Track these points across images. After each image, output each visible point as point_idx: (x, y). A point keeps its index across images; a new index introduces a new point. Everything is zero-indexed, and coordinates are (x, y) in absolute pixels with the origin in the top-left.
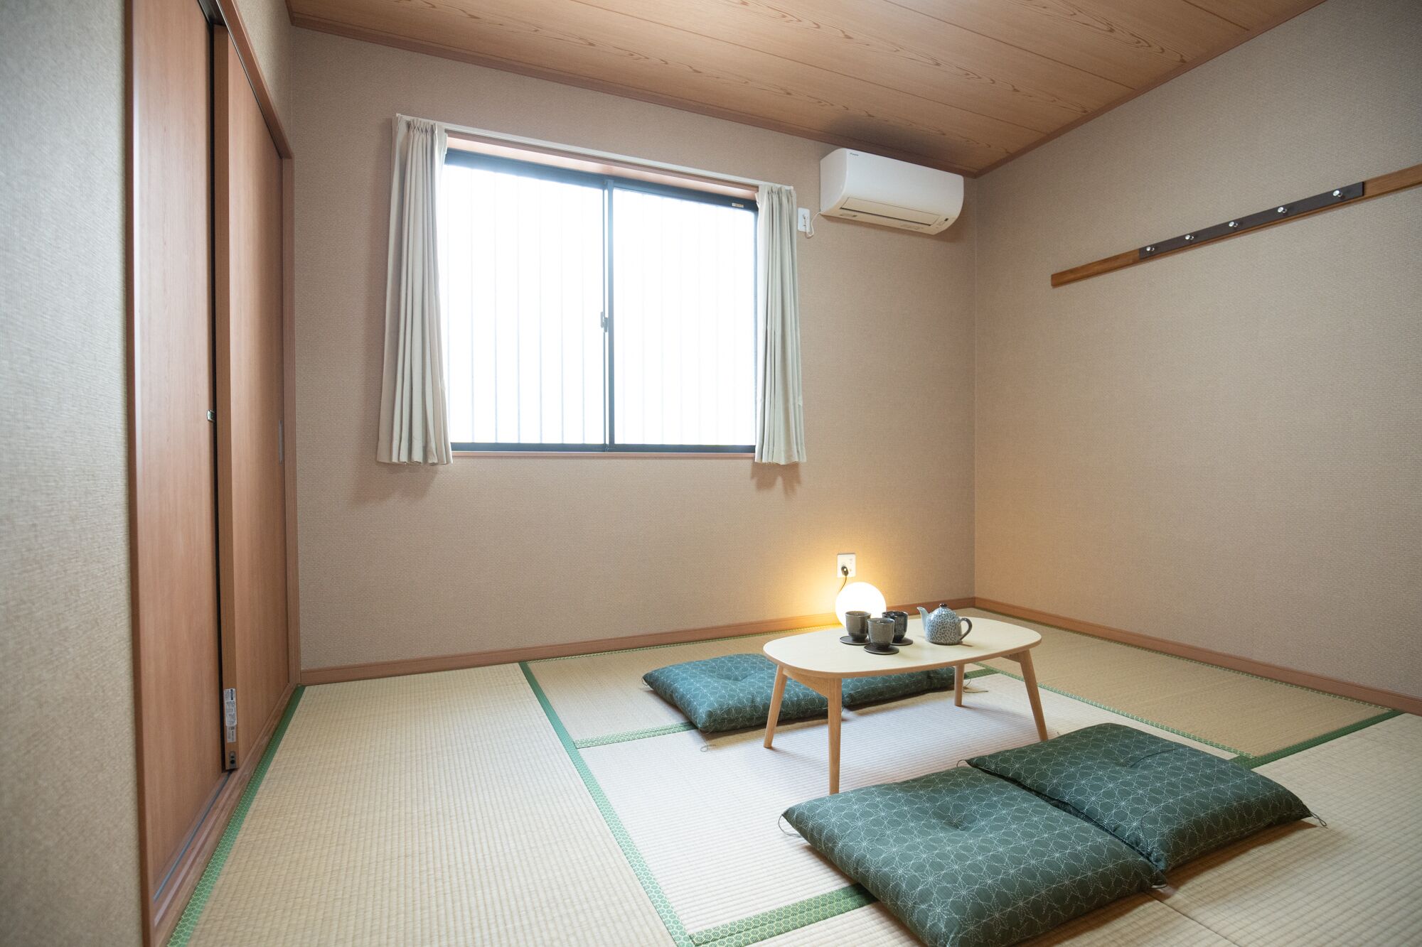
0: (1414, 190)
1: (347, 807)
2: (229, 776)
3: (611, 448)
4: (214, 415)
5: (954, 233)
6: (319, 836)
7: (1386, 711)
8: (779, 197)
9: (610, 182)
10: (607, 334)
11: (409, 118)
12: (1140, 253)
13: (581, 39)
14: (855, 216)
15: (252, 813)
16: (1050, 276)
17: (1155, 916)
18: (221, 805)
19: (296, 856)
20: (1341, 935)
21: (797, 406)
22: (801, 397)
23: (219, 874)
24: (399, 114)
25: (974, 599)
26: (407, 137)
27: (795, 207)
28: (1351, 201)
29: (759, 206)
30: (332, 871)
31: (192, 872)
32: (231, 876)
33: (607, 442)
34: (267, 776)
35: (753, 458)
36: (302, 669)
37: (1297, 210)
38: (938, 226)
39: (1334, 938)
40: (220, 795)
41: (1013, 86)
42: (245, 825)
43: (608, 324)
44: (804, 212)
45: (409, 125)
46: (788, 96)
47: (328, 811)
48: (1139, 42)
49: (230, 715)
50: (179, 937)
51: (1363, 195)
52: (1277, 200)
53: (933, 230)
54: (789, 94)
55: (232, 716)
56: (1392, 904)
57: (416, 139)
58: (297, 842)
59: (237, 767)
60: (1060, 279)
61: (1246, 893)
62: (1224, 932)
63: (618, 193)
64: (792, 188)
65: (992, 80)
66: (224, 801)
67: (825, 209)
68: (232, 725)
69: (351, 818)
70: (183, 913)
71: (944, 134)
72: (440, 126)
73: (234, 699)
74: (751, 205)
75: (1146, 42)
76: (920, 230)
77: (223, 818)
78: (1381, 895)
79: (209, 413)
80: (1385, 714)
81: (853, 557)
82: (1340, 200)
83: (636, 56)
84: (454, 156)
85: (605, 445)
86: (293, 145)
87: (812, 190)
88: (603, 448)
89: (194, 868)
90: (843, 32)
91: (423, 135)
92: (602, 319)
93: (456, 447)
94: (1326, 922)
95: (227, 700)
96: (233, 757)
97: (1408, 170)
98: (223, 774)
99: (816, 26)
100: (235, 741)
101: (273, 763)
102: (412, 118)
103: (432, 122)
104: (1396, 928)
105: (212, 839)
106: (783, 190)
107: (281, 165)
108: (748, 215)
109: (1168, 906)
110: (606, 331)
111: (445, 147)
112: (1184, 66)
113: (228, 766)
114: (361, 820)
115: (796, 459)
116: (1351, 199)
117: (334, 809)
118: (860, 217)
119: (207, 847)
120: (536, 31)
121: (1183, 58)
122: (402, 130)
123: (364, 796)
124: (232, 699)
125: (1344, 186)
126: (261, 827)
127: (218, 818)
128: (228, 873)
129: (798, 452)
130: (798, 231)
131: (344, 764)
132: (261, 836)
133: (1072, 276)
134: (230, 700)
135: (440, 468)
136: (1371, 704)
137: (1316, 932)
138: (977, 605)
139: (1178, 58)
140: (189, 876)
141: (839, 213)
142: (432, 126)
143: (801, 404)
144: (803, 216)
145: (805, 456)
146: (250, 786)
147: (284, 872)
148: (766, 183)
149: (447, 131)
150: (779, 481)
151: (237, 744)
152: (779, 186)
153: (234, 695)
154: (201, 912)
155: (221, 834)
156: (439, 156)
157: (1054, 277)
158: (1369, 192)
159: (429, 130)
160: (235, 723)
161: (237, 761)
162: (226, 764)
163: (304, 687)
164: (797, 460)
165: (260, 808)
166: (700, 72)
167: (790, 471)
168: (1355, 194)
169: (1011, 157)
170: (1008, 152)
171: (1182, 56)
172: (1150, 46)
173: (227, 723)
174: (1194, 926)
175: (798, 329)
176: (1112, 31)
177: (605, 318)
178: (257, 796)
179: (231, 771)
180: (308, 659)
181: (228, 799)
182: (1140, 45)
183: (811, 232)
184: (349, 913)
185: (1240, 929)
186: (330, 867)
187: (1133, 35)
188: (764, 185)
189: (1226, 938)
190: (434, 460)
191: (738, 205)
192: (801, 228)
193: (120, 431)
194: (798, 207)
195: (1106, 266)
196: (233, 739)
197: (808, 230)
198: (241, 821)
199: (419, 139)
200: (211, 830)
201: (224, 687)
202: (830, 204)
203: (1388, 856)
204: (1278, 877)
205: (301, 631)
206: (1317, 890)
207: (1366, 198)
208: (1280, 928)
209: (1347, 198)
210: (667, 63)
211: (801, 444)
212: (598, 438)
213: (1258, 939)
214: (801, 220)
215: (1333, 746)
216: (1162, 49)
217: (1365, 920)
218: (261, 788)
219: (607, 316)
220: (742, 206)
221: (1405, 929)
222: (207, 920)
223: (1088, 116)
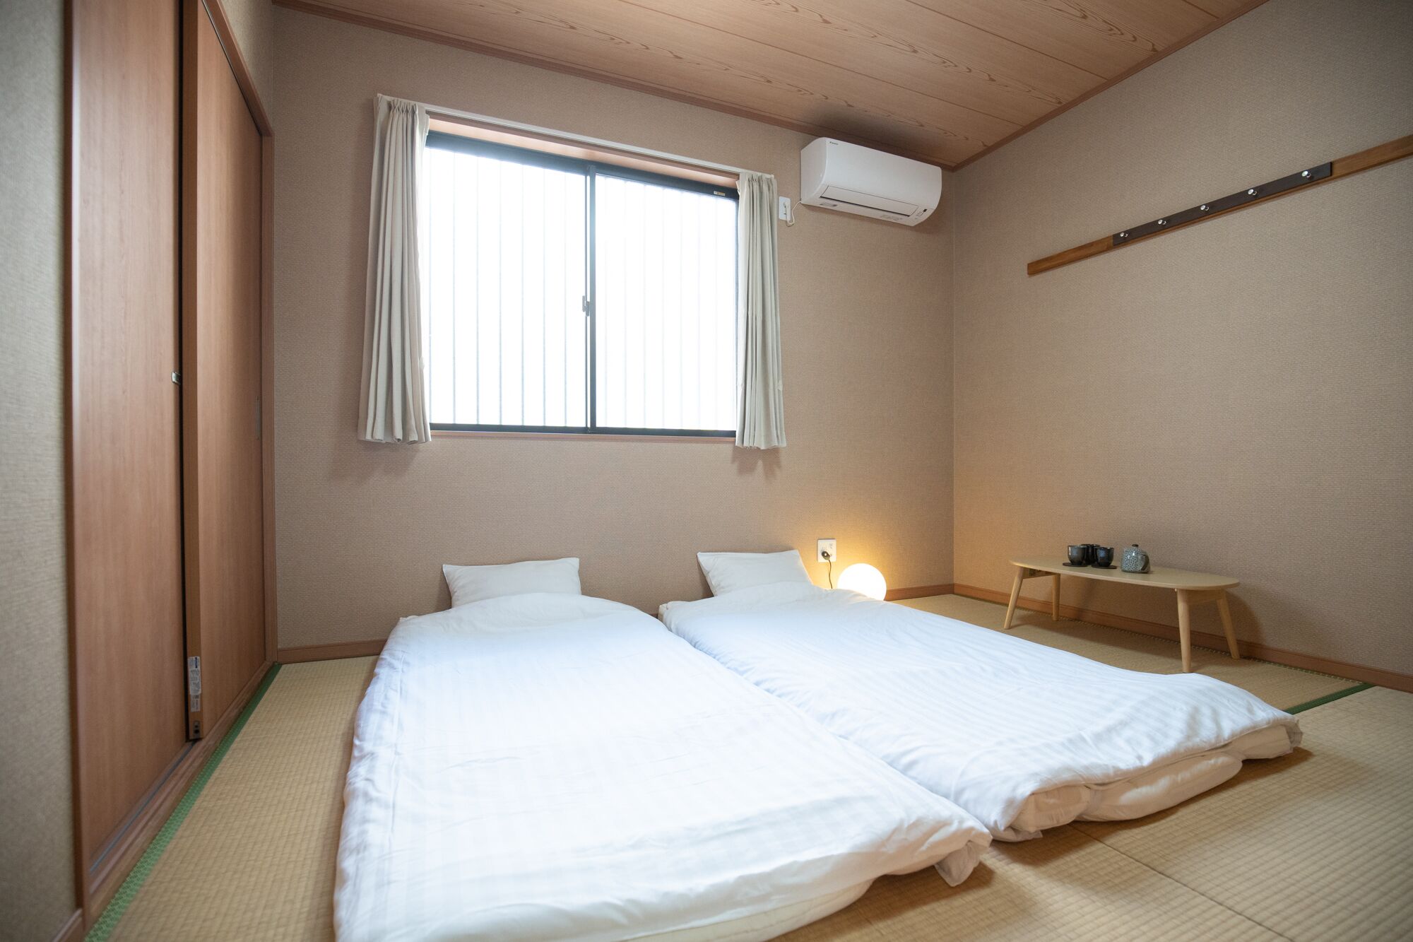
0: (1381, 169)
1: (311, 775)
2: (193, 745)
3: (593, 430)
4: (180, 378)
5: (934, 224)
6: (279, 802)
7: (1357, 684)
8: (760, 185)
9: (592, 167)
10: (589, 318)
11: (389, 98)
12: (1113, 239)
13: (561, 21)
14: (835, 205)
15: (213, 780)
16: (1026, 264)
17: (1130, 874)
18: (181, 772)
19: (253, 821)
20: (1319, 890)
21: (776, 390)
22: (781, 382)
23: (171, 838)
24: (381, 95)
25: (953, 585)
26: (388, 116)
27: (775, 195)
28: (1319, 181)
29: (739, 193)
30: (288, 835)
31: (141, 835)
32: (184, 840)
33: (589, 426)
34: (234, 746)
35: (735, 442)
36: (279, 647)
37: (1267, 192)
38: (917, 217)
39: (1313, 894)
40: (181, 764)
41: (989, 75)
42: (204, 792)
43: (590, 308)
44: (784, 202)
45: (390, 107)
46: (769, 84)
47: (291, 779)
48: (1111, 30)
49: (194, 683)
50: (121, 898)
51: (1331, 175)
52: (1247, 181)
53: (912, 222)
54: (769, 81)
55: (197, 685)
56: (1369, 861)
57: (396, 119)
58: (256, 808)
59: (201, 737)
60: (1036, 268)
61: (1222, 851)
62: (1202, 889)
63: (600, 179)
64: (773, 176)
65: (968, 68)
66: (184, 768)
67: (806, 199)
68: (197, 694)
69: (315, 786)
70: (128, 875)
71: (922, 126)
72: (421, 107)
73: (199, 668)
74: (732, 193)
75: (1119, 30)
76: (899, 222)
77: (181, 784)
78: (1359, 852)
79: (174, 375)
80: (1357, 687)
81: (834, 542)
82: (1308, 181)
83: (617, 40)
84: (435, 139)
85: (586, 428)
86: (272, 122)
87: (792, 181)
88: (584, 430)
89: (144, 833)
90: (821, 16)
91: (404, 115)
92: (583, 302)
93: (434, 427)
94: (1303, 878)
95: (191, 668)
96: (196, 727)
97: (1375, 148)
98: (187, 743)
99: (794, 10)
100: (199, 710)
101: (240, 735)
102: (393, 98)
103: (412, 103)
104: (1374, 884)
105: (168, 804)
106: (764, 178)
107: (261, 141)
108: (729, 204)
109: (1144, 864)
110: (587, 315)
111: (426, 128)
112: (1156, 56)
113: (192, 736)
114: (324, 786)
115: (775, 443)
116: (1319, 179)
117: (298, 777)
118: (841, 207)
119: (161, 812)
120: (517, 12)
121: (1155, 47)
122: (383, 108)
123: (329, 765)
124: (196, 667)
125: (1312, 167)
126: (221, 794)
127: (176, 785)
128: (182, 837)
129: (777, 436)
130: (778, 219)
131: (313, 735)
132: (220, 802)
133: (1048, 264)
134: (194, 668)
135: (421, 446)
136: (1342, 677)
137: (1293, 888)
138: (955, 591)
139: (1150, 46)
140: (138, 840)
141: (818, 202)
142: (413, 107)
143: (781, 389)
144: (784, 204)
145: (785, 439)
146: (214, 755)
147: (239, 836)
148: (747, 171)
149: (428, 112)
150: (760, 463)
151: (201, 712)
152: (759, 174)
153: (199, 663)
154: (147, 875)
155: (178, 801)
156: (420, 139)
157: (1030, 266)
158: (1337, 172)
159: (410, 110)
160: (200, 692)
161: (201, 731)
162: (191, 733)
163: (281, 665)
164: (777, 444)
165: (222, 776)
166: (681, 58)
167: (771, 455)
168: (1323, 174)
169: (988, 150)
170: (985, 146)
171: (1153, 45)
172: (1122, 34)
173: (192, 692)
174: (1171, 884)
175: (778, 314)
176: (1085, 17)
177: (587, 302)
178: (221, 765)
179: (196, 740)
180: (285, 638)
181: (189, 766)
182: (1112, 32)
183: (791, 221)
184: (301, 875)
185: (1218, 886)
186: (287, 832)
187: (1106, 22)
188: (745, 174)
189: (1203, 895)
190: (414, 437)
191: (720, 194)
192: (782, 217)
193: (54, 360)
194: (779, 195)
195: (1079, 254)
196: (197, 708)
197: (789, 219)
198: (201, 789)
199: (398, 120)
200: (168, 795)
201: (188, 655)
202: (811, 195)
203: (1364, 816)
204: (1255, 837)
205: (279, 609)
206: (1294, 848)
207: (1335, 178)
208: (1257, 884)
209: (1315, 178)
210: (647, 48)
211: (781, 429)
212: (579, 421)
213: (1235, 895)
214: (782, 208)
215: (1306, 716)
216: (1134, 37)
217: (1343, 876)
218: (226, 758)
219: (589, 300)
220: (724, 195)
221: (1382, 884)
222: (153, 882)
223: (1063, 108)
